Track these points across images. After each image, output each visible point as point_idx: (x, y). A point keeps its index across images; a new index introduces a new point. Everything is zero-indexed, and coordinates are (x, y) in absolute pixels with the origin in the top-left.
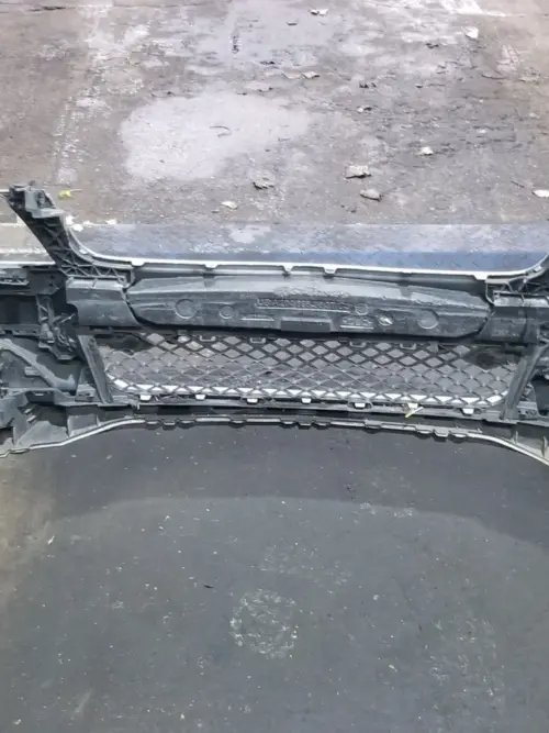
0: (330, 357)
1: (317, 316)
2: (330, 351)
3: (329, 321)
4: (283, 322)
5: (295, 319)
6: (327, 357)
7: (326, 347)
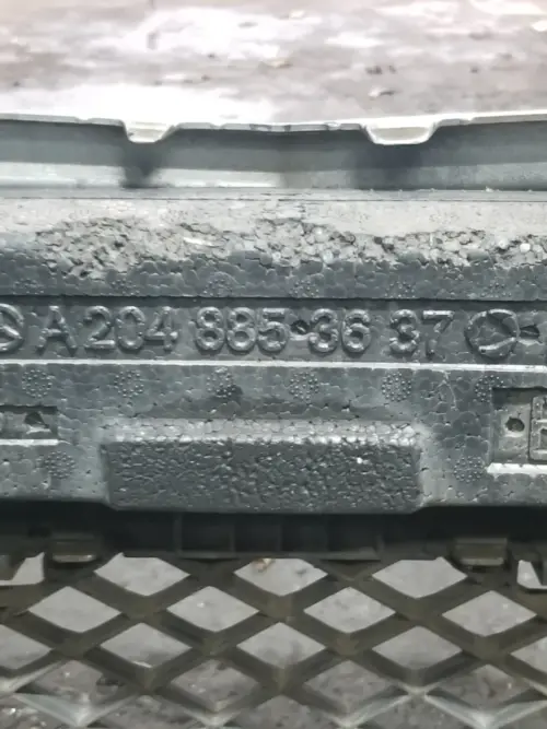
0: (402, 647)
1: (334, 410)
2: (406, 613)
3: (411, 435)
4: (115, 455)
5: (193, 432)
6: (390, 649)
7: (384, 594)
